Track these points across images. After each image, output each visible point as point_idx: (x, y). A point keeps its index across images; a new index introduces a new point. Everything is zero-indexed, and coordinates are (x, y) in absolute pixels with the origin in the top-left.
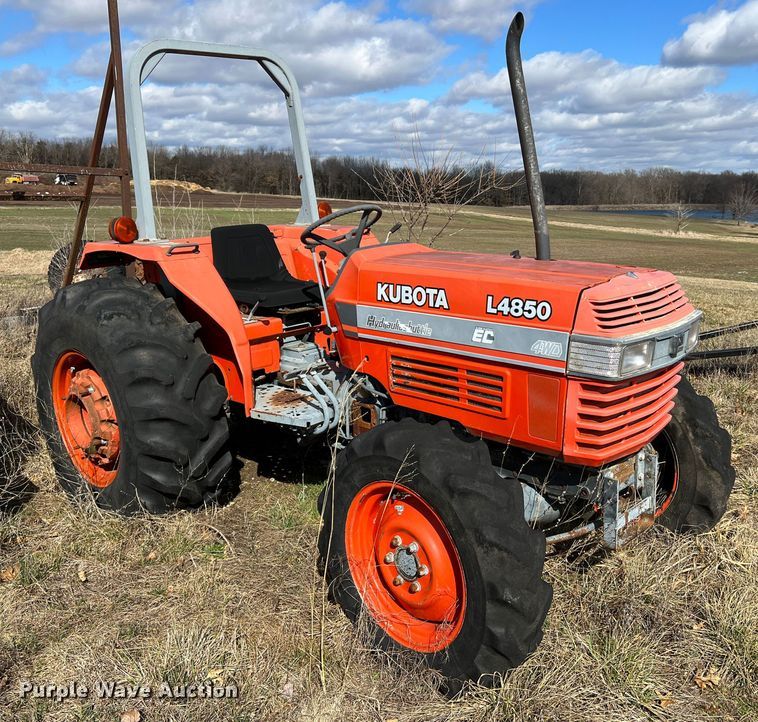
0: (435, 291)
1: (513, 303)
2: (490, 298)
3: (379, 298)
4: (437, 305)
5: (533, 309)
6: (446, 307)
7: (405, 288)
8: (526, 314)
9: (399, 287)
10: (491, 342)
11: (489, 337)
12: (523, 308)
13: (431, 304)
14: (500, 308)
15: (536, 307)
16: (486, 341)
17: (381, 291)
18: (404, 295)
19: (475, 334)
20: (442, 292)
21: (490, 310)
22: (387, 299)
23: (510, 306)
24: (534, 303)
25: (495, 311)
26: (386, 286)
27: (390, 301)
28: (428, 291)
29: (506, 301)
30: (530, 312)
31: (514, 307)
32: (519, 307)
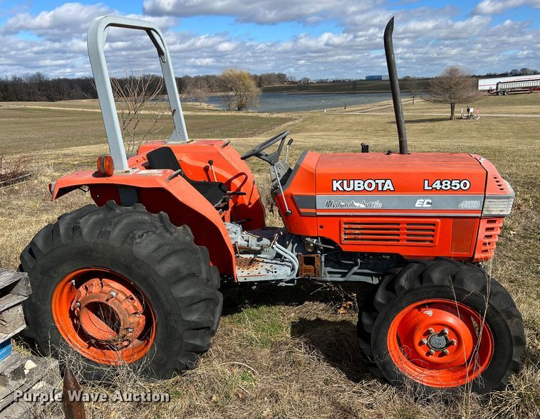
0: (384, 181)
1: (443, 182)
2: (426, 182)
3: (335, 189)
4: (385, 189)
5: (458, 185)
6: (392, 189)
7: (356, 182)
8: (453, 188)
9: (352, 182)
10: (430, 206)
11: (428, 203)
12: (451, 185)
13: (380, 189)
14: (434, 186)
15: (460, 183)
16: (425, 205)
17: (336, 185)
18: (356, 185)
19: (418, 202)
20: (389, 182)
21: (426, 188)
22: (341, 189)
23: (441, 184)
24: (458, 181)
25: (431, 188)
26: (340, 182)
27: (345, 190)
28: (377, 181)
29: (438, 182)
30: (456, 186)
31: (444, 185)
32: (448, 185)
